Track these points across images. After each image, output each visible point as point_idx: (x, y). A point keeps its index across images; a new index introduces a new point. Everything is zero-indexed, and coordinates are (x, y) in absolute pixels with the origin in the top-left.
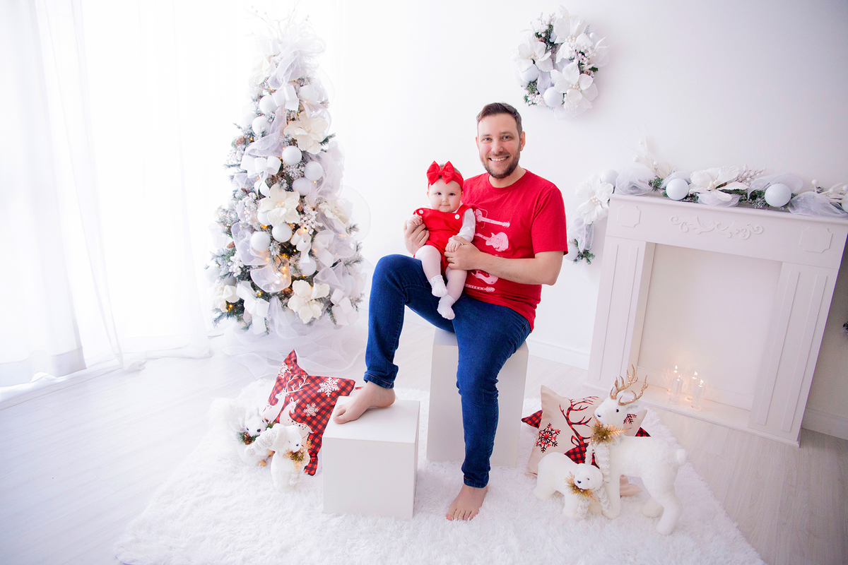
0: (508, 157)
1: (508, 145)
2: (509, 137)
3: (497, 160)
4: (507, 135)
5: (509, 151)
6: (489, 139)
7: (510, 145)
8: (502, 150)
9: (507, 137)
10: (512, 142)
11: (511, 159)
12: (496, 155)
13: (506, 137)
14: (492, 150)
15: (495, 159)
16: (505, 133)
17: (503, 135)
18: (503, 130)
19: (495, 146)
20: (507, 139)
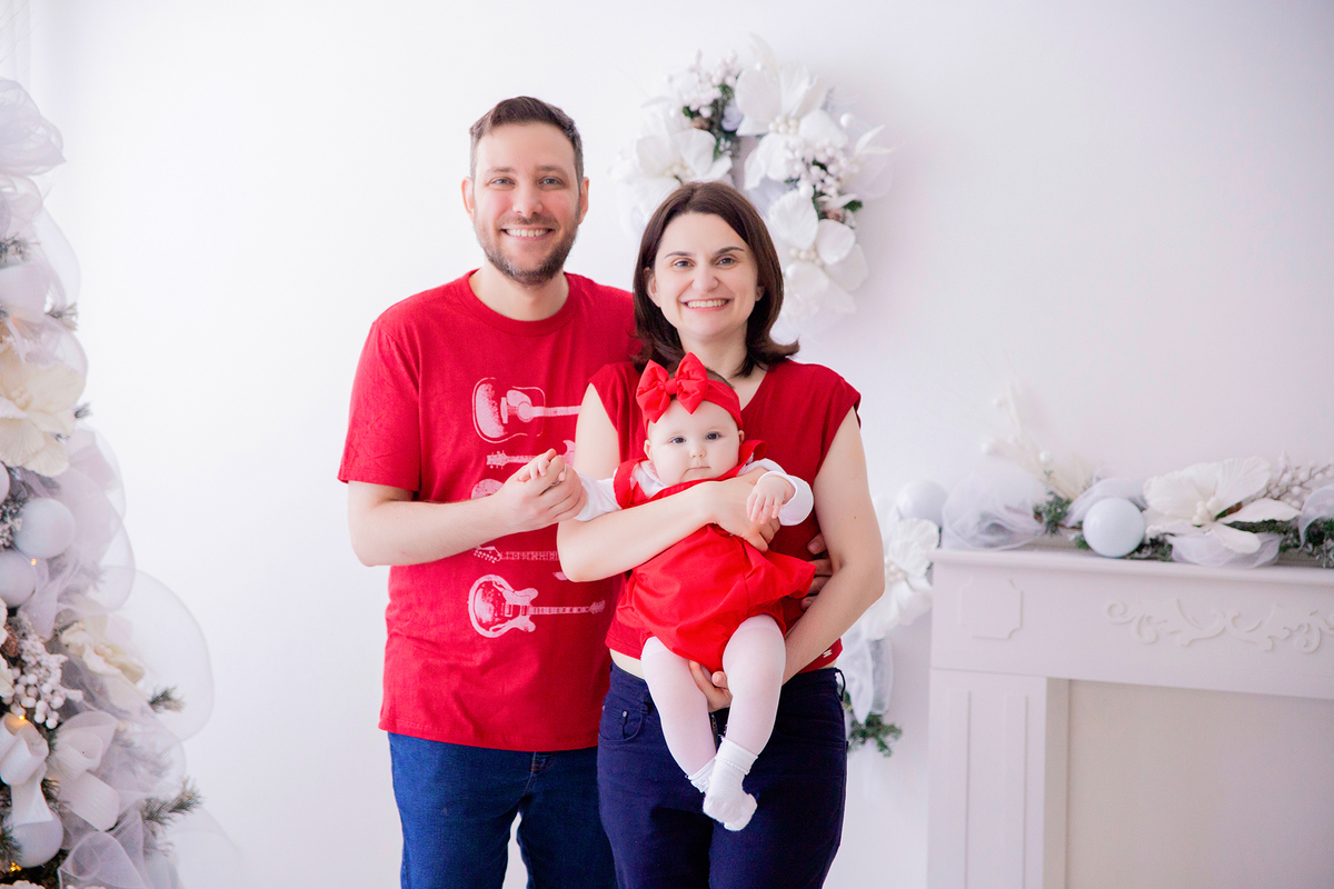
0: (549, 230)
1: (558, 200)
2: (560, 183)
3: (524, 233)
4: (552, 174)
5: (557, 214)
6: (508, 182)
8: (539, 209)
9: (551, 181)
10: (562, 193)
11: (560, 234)
12: (525, 221)
13: (547, 180)
14: (515, 209)
15: (518, 232)
16: (549, 169)
17: (542, 173)
18: (545, 160)
19: (522, 201)
20: (551, 186)
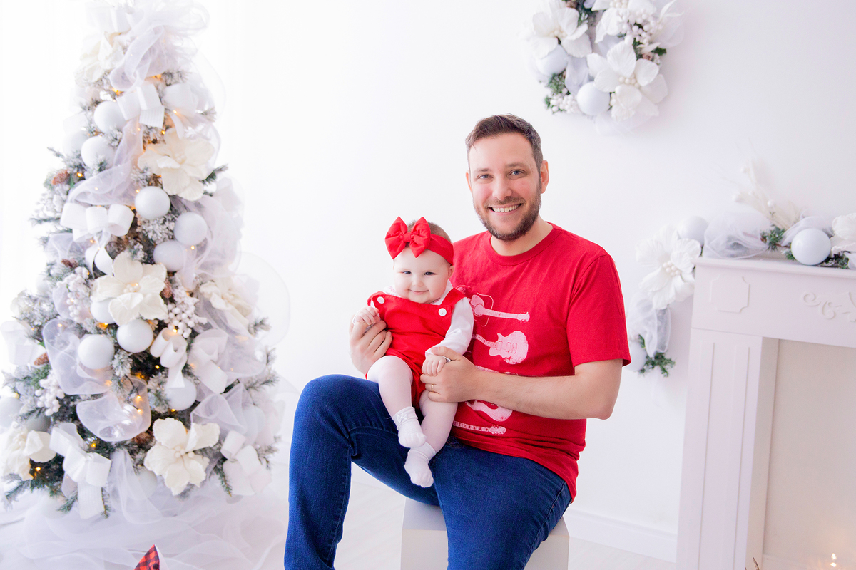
0: (520, 204)
1: (519, 184)
2: (521, 172)
3: (502, 210)
4: (517, 168)
5: (522, 194)
6: (487, 176)
7: (522, 185)
8: (509, 193)
9: (517, 172)
10: (526, 179)
11: (526, 207)
12: (501, 203)
13: (516, 171)
14: (494, 194)
15: (499, 210)
16: (513, 165)
17: (510, 169)
18: (510, 161)
19: (497, 189)
20: (517, 176)
